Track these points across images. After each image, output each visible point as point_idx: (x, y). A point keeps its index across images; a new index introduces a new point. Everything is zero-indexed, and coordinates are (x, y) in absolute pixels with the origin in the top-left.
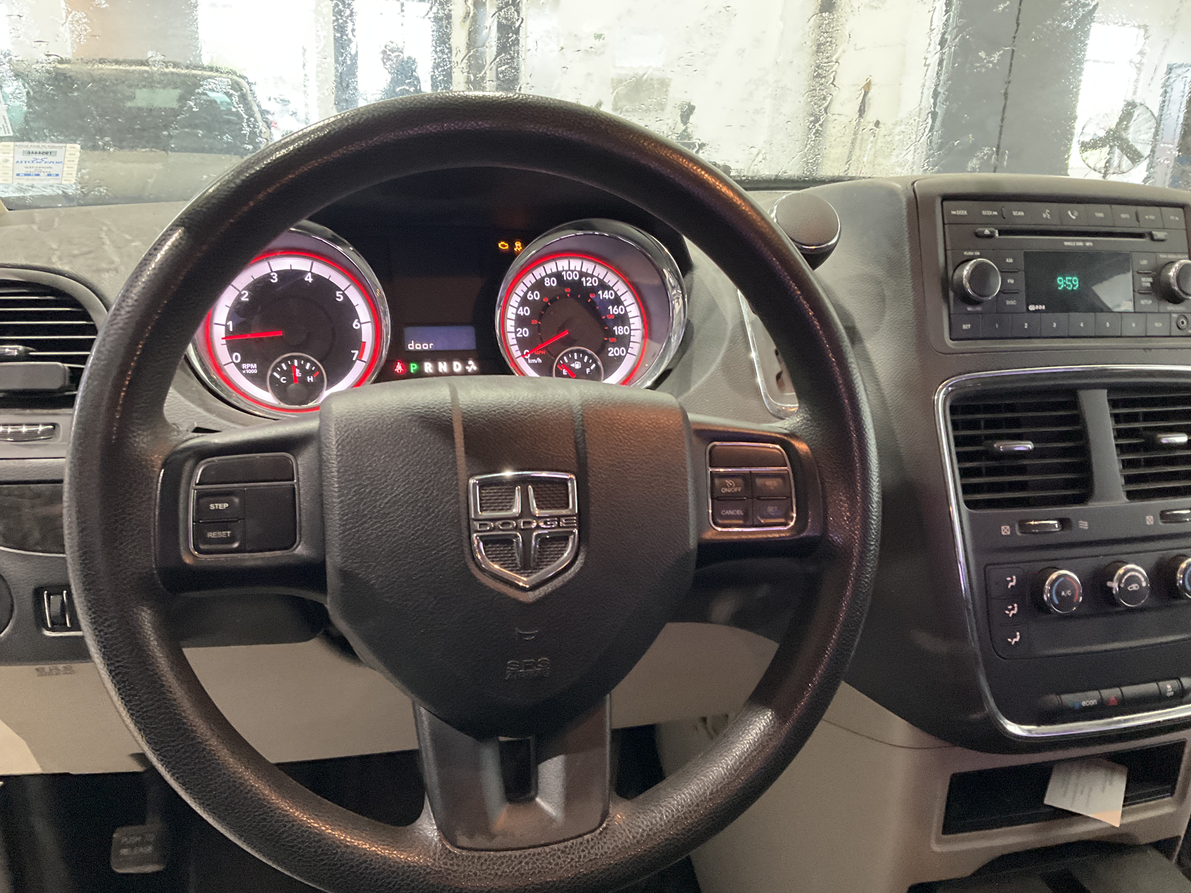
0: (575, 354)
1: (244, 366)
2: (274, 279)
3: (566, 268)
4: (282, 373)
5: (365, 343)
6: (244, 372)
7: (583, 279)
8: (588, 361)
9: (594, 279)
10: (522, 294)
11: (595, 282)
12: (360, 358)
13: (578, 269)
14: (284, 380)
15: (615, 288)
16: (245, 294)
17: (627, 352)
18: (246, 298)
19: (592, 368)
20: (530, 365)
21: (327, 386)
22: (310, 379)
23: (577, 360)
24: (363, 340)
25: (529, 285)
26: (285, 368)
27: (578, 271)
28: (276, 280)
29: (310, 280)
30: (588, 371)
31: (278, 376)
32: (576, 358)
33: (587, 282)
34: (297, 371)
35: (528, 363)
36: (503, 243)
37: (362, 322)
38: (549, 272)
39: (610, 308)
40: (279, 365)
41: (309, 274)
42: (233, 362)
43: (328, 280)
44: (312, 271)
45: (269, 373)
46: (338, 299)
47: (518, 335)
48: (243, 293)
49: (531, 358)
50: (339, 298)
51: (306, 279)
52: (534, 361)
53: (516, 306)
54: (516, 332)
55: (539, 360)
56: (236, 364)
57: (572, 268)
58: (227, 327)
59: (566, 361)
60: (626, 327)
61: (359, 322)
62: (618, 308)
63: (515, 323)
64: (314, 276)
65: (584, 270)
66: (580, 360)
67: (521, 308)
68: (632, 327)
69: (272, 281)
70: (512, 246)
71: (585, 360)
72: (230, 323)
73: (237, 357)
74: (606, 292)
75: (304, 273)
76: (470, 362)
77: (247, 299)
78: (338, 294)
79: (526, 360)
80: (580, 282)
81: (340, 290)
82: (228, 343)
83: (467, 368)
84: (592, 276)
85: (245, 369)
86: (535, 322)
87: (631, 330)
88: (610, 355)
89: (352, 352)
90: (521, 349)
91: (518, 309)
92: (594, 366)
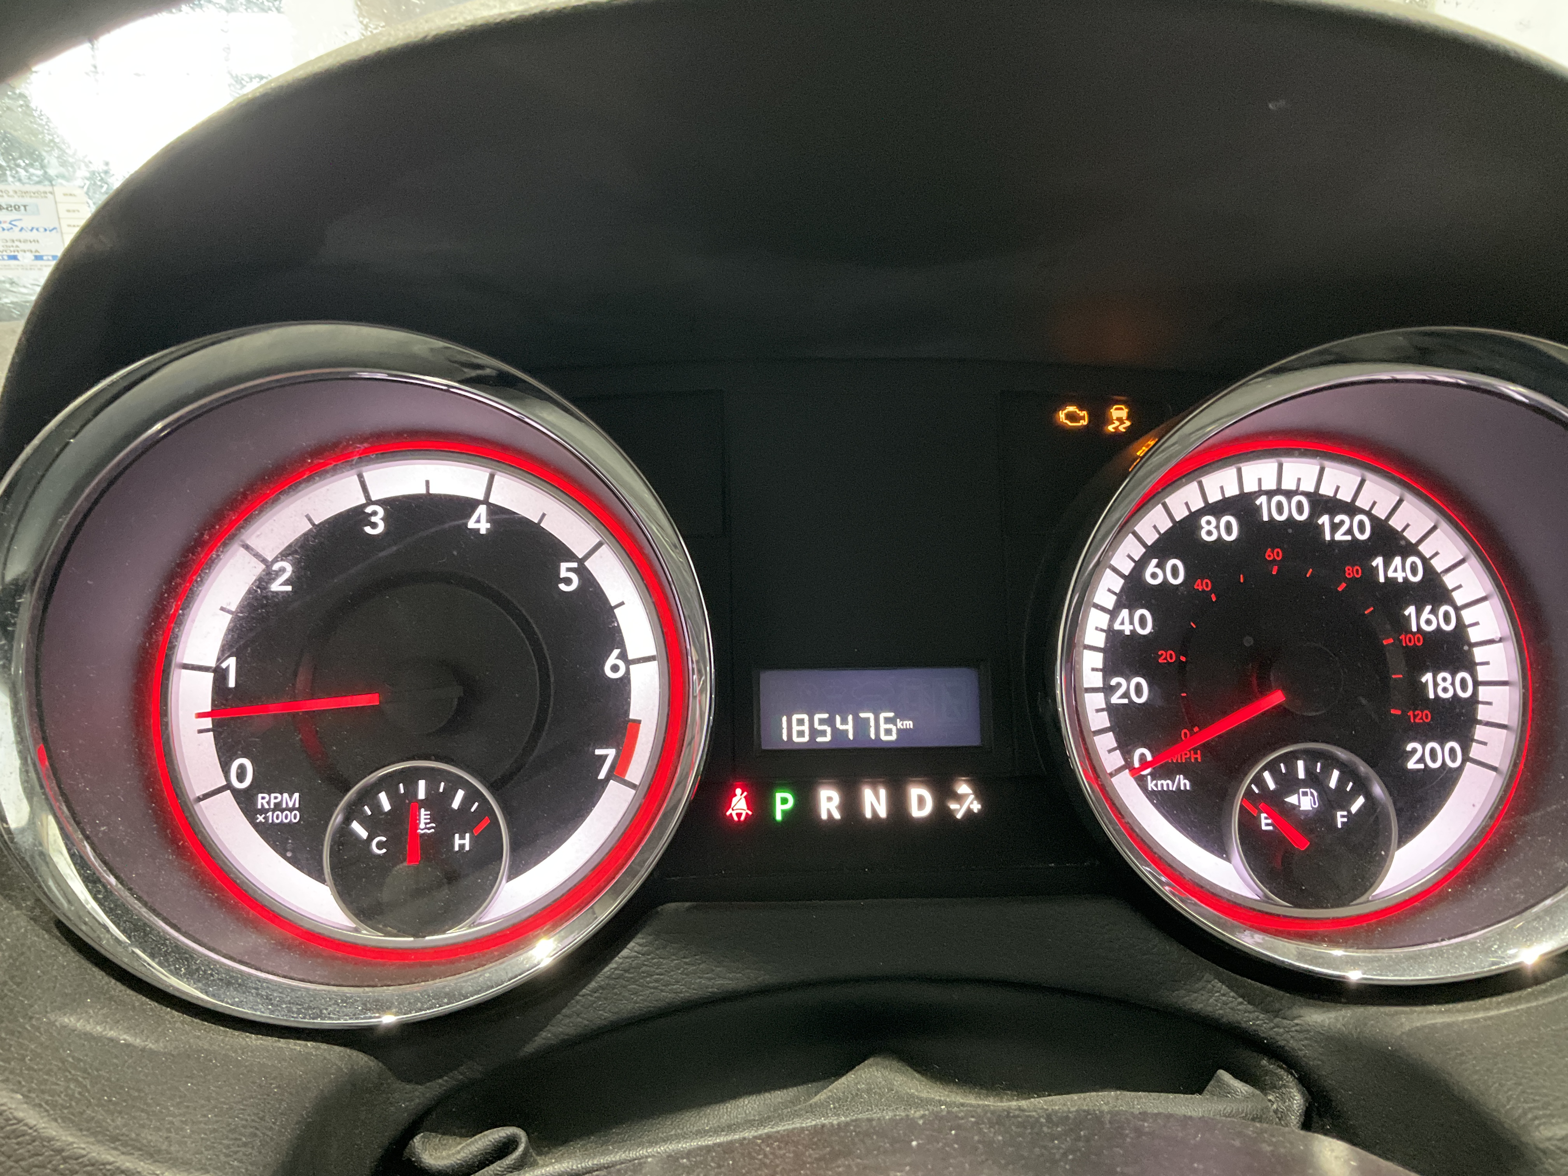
0: (1300, 764)
1: (262, 800)
2: (374, 525)
3: (1270, 484)
4: (374, 824)
5: (638, 723)
6: (260, 818)
7: (1325, 520)
8: (1341, 782)
9: (1358, 518)
10: (1127, 567)
11: (1362, 528)
12: (618, 771)
13: (1308, 486)
14: (380, 845)
15: (1426, 549)
16: (283, 570)
17: (1466, 759)
18: (285, 583)
19: (1355, 808)
20: (1151, 795)
21: (511, 867)
22: (462, 842)
23: (1304, 783)
24: (632, 716)
25: (1151, 538)
26: (387, 806)
27: (1306, 494)
28: (381, 528)
29: (484, 527)
30: (1340, 818)
31: (363, 834)
32: (1301, 775)
33: (1335, 527)
34: (424, 815)
35: (1143, 787)
36: (1071, 409)
37: (631, 657)
38: (1214, 497)
39: (1411, 610)
40: (369, 795)
41: (482, 510)
42: (229, 786)
43: (537, 526)
44: (492, 500)
45: (337, 818)
46: (563, 587)
47: (1115, 699)
48: (276, 567)
49: (1154, 776)
50: (568, 581)
51: (471, 524)
52: (1165, 784)
53: (1110, 607)
54: (1108, 690)
55: (1183, 782)
56: (236, 793)
57: (1288, 484)
58: (220, 675)
59: (1272, 786)
60: (1460, 675)
61: (623, 656)
62: (1433, 611)
63: (1105, 660)
64: (495, 511)
65: (1326, 490)
66: (1315, 781)
67: (1125, 613)
68: (1483, 674)
69: (368, 530)
70: (1099, 417)
71: (1333, 784)
72: (231, 663)
73: (242, 771)
74: (1397, 560)
75: (467, 506)
76: (963, 788)
77: (289, 588)
78: (565, 569)
79: (1141, 782)
80: (1311, 528)
81: (569, 556)
82: (217, 730)
83: (953, 806)
84: (1351, 509)
85: (263, 811)
86: (1166, 656)
87: (1477, 684)
88: (1411, 765)
89: (598, 752)
90: (1125, 746)
91: (1113, 614)
92: (1361, 801)
